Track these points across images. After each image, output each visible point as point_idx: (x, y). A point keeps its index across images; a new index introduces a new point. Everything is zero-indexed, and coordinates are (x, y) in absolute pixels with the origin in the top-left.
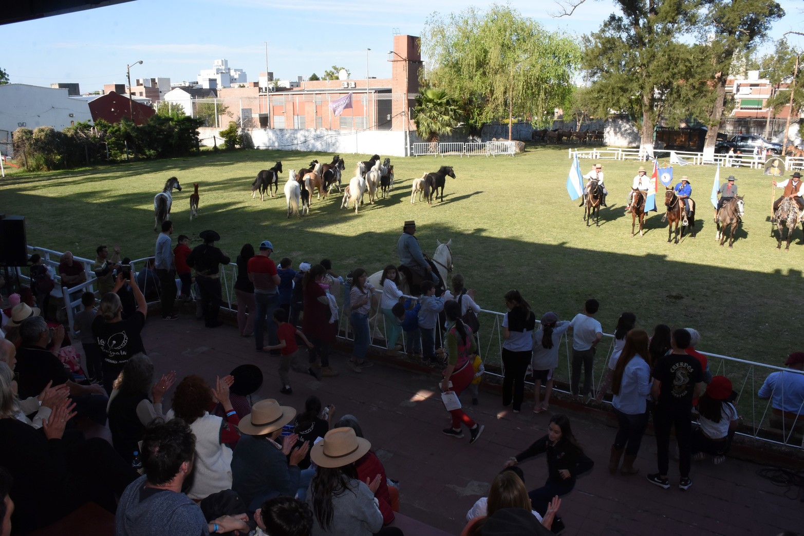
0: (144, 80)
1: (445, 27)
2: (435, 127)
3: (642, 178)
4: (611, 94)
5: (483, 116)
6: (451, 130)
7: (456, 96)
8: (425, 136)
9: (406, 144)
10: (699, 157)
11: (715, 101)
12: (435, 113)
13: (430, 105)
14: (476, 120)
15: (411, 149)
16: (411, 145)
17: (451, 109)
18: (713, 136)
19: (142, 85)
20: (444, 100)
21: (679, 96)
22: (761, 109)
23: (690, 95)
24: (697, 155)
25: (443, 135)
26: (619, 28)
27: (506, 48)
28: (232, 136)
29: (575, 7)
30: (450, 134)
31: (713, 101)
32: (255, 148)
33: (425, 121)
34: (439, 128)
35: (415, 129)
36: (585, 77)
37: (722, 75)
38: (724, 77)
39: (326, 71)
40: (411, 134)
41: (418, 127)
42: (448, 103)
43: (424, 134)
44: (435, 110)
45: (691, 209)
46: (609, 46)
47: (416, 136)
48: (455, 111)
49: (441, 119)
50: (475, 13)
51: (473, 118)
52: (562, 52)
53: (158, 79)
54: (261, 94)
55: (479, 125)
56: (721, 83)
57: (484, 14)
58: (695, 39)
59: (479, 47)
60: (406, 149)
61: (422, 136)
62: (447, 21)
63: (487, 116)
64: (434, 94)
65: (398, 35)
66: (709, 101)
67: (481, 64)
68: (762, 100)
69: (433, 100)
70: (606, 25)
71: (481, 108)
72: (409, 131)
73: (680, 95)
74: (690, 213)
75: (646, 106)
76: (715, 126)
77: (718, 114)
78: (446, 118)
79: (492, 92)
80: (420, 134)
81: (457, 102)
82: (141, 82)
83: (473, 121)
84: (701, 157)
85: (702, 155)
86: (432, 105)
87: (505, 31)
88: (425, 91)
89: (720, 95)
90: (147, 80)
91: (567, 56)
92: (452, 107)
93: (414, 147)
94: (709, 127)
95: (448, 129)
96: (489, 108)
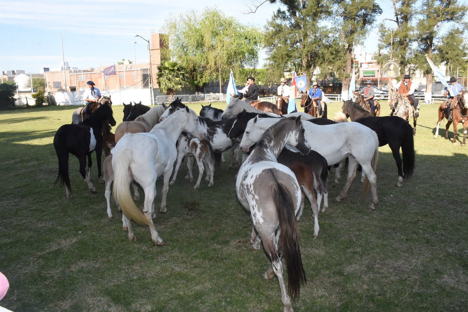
0: (7, 72)
1: (177, 23)
2: (170, 85)
3: (284, 87)
4: (281, 58)
5: (204, 79)
6: (181, 87)
7: (184, 65)
8: (165, 91)
9: (152, 97)
10: (339, 97)
11: (346, 62)
12: (170, 76)
13: (167, 71)
14: (199, 81)
15: (155, 100)
16: (155, 97)
17: (180, 73)
18: (346, 84)
19: (6, 74)
20: (176, 68)
21: (324, 60)
22: (374, 76)
23: (331, 57)
24: (338, 96)
25: (176, 90)
26: (284, 18)
27: (215, 34)
28: (40, 97)
29: (257, 8)
30: (181, 89)
31: (345, 62)
32: (57, 105)
33: (164, 82)
34: (173, 86)
35: (158, 87)
36: (267, 52)
37: (349, 46)
38: (350, 47)
39: (118, 62)
40: (155, 90)
41: (160, 86)
42: (178, 69)
43: (164, 91)
44: (170, 74)
45: (323, 110)
46: (279, 30)
47: (158, 92)
48: (183, 75)
49: (174, 79)
50: (195, 13)
51: (196, 80)
52: (251, 36)
53: (17, 71)
54: (71, 74)
55: (201, 84)
56: (349, 51)
57: (201, 14)
58: (331, 25)
59: (198, 34)
60: (152, 100)
61: (162, 91)
62: (178, 19)
63: (206, 79)
64: (169, 64)
65: (154, 33)
66: (342, 62)
67: (200, 45)
68: (375, 72)
69: (168, 68)
70: (275, 16)
71: (202, 73)
72: (153, 89)
73: (324, 58)
74: (323, 113)
75: (304, 67)
76: (347, 78)
77: (348, 70)
78: (177, 79)
79: (208, 63)
80: (161, 91)
81: (185, 69)
82: (6, 73)
83: (197, 82)
84: (340, 97)
85: (341, 96)
86: (168, 71)
87: (214, 23)
88: (164, 63)
89: (349, 58)
90: (9, 72)
91: (255, 38)
92: (181, 72)
93: (156, 98)
94: (344, 78)
95: (180, 86)
96: (207, 73)
